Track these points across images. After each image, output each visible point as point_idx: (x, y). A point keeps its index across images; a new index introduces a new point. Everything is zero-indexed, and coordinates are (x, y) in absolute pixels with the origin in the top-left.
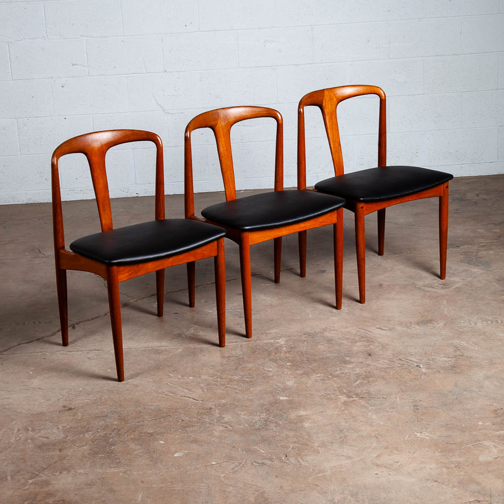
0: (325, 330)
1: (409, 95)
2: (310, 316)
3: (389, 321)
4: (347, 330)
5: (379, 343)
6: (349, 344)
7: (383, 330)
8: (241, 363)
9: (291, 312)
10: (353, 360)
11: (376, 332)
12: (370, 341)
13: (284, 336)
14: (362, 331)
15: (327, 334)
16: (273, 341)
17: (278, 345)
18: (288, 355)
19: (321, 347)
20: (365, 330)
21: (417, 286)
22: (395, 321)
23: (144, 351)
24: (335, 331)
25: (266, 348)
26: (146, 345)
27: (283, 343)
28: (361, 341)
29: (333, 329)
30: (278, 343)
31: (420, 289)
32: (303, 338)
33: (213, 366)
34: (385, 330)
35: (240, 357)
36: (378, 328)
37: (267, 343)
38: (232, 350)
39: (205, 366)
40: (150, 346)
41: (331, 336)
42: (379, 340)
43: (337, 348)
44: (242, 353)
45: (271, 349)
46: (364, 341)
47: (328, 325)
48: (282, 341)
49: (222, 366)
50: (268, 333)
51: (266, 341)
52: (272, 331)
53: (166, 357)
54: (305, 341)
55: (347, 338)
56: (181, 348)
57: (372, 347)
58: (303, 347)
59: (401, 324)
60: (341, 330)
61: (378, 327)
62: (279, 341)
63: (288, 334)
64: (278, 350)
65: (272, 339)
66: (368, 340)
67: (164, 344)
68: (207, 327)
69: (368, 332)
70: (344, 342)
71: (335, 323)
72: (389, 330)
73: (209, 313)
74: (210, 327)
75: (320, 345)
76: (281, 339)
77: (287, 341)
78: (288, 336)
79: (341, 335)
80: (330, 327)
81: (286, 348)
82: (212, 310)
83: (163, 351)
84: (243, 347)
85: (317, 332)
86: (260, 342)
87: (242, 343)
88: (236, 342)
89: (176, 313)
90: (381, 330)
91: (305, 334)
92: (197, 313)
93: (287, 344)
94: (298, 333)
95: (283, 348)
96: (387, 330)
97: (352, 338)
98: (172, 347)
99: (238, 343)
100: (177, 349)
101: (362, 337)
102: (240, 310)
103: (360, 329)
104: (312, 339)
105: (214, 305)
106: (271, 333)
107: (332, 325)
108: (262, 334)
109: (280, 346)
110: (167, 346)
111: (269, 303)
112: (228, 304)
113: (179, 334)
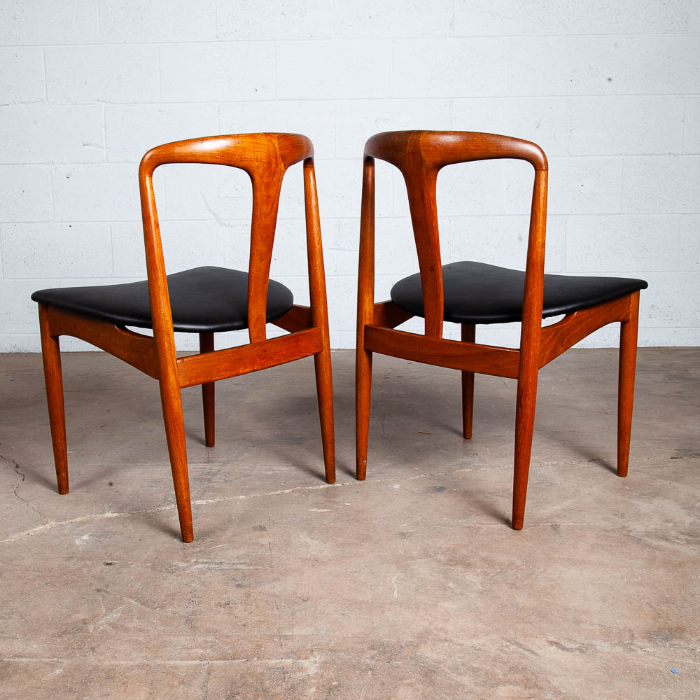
0: (422, 637)
2: (396, 594)
3: (578, 622)
4: (475, 641)
5: (557, 693)
6: (479, 689)
7: (563, 649)
9: (355, 582)
12: (532, 682)
13: (321, 649)
14: (513, 648)
15: (428, 653)
16: (289, 661)
17: (299, 675)
19: (407, 695)
20: (520, 646)
21: (632, 534)
22: (592, 624)
24: (446, 644)
25: (267, 684)
27: (312, 671)
28: (509, 682)
29: (442, 635)
30: (301, 669)
31: (639, 541)
32: (366, 660)
34: (568, 650)
36: (552, 643)
37: (273, 669)
38: (182, 682)
41: (435, 657)
42: (555, 682)
45: (278, 690)
46: (516, 684)
47: (431, 624)
50: (286, 637)
51: (272, 662)
52: (298, 631)
53: (13, 690)
54: (368, 669)
55: (474, 670)
56: (66, 662)
59: (606, 634)
60: (460, 642)
61: (552, 639)
62: (306, 663)
63: (332, 644)
65: (290, 657)
66: (528, 680)
67: (35, 647)
68: (156, 605)
69: (526, 653)
70: (466, 683)
71: (448, 620)
72: (581, 651)
73: (177, 569)
74: (162, 607)
75: (404, 685)
76: (312, 659)
77: (324, 665)
78: (331, 650)
79: (460, 657)
80: (436, 629)
81: (318, 688)
82: (186, 562)
83: (16, 671)
84: (213, 674)
85: (403, 644)
86: (258, 663)
87: (215, 662)
88: (202, 658)
89: (110, 564)
90: (560, 651)
91: (372, 648)
92: (153, 568)
93: (321, 676)
94: (357, 643)
95: (310, 687)
96: (576, 649)
97: (488, 668)
98: (46, 660)
99: (205, 662)
100: (53, 666)
101: (511, 669)
102: (246, 568)
103: (508, 643)
104: (388, 665)
105: (198, 549)
106: (292, 637)
107: (440, 625)
108: (272, 637)
109: (304, 681)
110: (36, 656)
111: (313, 553)
112: (227, 549)
113: (85, 622)
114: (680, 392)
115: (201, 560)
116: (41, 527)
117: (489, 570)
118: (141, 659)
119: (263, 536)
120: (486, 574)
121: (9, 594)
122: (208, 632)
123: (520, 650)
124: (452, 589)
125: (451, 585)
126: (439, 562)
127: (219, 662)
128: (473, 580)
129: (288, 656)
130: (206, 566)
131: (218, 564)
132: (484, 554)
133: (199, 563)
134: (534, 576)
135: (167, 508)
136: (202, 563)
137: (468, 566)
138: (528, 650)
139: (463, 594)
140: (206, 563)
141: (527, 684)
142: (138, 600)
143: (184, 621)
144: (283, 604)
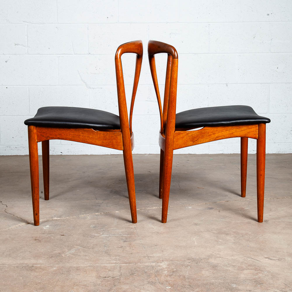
0: (210, 256)
1: (286, 83)
2: (196, 243)
3: (277, 252)
4: (232, 257)
5: (269, 272)
6: (236, 271)
7: (271, 259)
8: (116, 284)
9: (177, 239)
10: (240, 287)
11: (264, 261)
12: (258, 269)
13: (167, 260)
14: (249, 259)
15: (213, 261)
17: (159, 268)
18: (169, 278)
19: (206, 272)
20: (253, 259)
22: (284, 252)
23: (17, 267)
24: (220, 258)
25: (146, 270)
26: (22, 262)
27: (164, 266)
28: (248, 269)
29: (218, 256)
30: (159, 266)
32: (187, 263)
33: (85, 285)
34: (273, 260)
35: (117, 278)
36: (266, 258)
37: (148, 266)
38: (110, 271)
39: (77, 285)
40: (26, 263)
41: (216, 262)
42: (268, 269)
43: (223, 274)
44: (119, 274)
45: (151, 272)
46: (251, 269)
47: (213, 252)
48: (164, 265)
49: (95, 286)
50: (151, 257)
51: (147, 264)
53: (38, 274)
54: (188, 266)
55: (233, 266)
56: (57, 266)
57: (260, 275)
58: (186, 272)
59: (290, 255)
60: (226, 258)
61: (266, 256)
62: (161, 264)
63: (171, 259)
64: (158, 273)
65: (154, 263)
66: (256, 268)
67: (40, 261)
68: (90, 248)
69: (255, 261)
70: (230, 269)
71: (220, 251)
72: (278, 260)
73: (95, 236)
74: (93, 248)
75: (204, 270)
76: (163, 263)
77: (169, 265)
78: (171, 260)
79: (227, 262)
80: (215, 254)
81: (168, 271)
82: (98, 234)
83: (36, 269)
84: (122, 268)
85: (202, 258)
86: (141, 264)
87: (122, 264)
88: (116, 263)
89: (63, 235)
90: (270, 260)
91: (189, 260)
92: (84, 236)
93: (169, 268)
94: (182, 258)
95: (165, 271)
96: (276, 260)
97: (239, 265)
98: (48, 265)
99: (118, 265)
100: (52, 267)
101: (249, 265)
102: (126, 236)
103: (247, 258)
104: (196, 265)
105: (102, 230)
106: (153, 257)
107: (217, 253)
108: (144, 257)
109: (162, 269)
110: (43, 264)
111: (156, 230)
112: (116, 229)
113: (59, 253)
115: (105, 233)
117: (237, 236)
118: (89, 264)
120: (236, 237)
122: (116, 256)
123: (252, 260)
124: (221, 242)
125: (220, 240)
126: (214, 233)
127: (123, 264)
128: (230, 239)
129: (153, 262)
130: (108, 235)
131: (113, 234)
132: (234, 230)
133: (104, 234)
134: (257, 237)
135: (82, 216)
136: (106, 234)
137: (227, 234)
138: (256, 260)
139: (226, 243)
140: (108, 234)
141: (256, 269)
142: (81, 246)
143: (104, 252)
144: (147, 247)
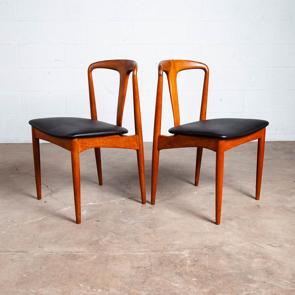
0: (222, 244)
1: (257, 90)
2: (208, 229)
4: (241, 245)
5: (275, 260)
6: (247, 260)
7: (273, 246)
8: (149, 275)
9: (191, 226)
10: (255, 278)
11: (269, 249)
12: (265, 257)
13: (188, 248)
14: (255, 246)
15: (226, 249)
16: (177, 252)
17: (182, 257)
18: (192, 269)
19: (223, 262)
20: (258, 246)
21: (287, 208)
22: (281, 238)
23: (63, 255)
24: (231, 246)
25: (172, 260)
26: (66, 250)
27: (187, 255)
28: (257, 257)
29: (229, 243)
30: (182, 255)
31: (290, 210)
32: (204, 251)
33: (122, 277)
34: (275, 247)
35: (148, 268)
36: (269, 245)
37: (172, 255)
38: (141, 260)
39: (115, 277)
40: (70, 251)
41: (229, 250)
42: (273, 257)
43: (237, 263)
44: (150, 264)
45: (177, 261)
46: (260, 258)
47: (224, 239)
48: (186, 253)
49: (131, 277)
50: (173, 244)
51: (171, 253)
52: (176, 242)
53: (81, 263)
54: (206, 254)
55: (244, 254)
56: (96, 254)
57: (269, 264)
58: (206, 261)
59: (287, 241)
60: (236, 245)
61: (268, 243)
62: (184, 253)
63: (190, 246)
64: (182, 262)
65: (177, 251)
66: (263, 256)
67: (82, 249)
68: (122, 235)
69: (261, 248)
70: (242, 258)
71: (229, 238)
72: (279, 247)
73: (124, 222)
74: (124, 235)
75: (221, 259)
76: (185, 251)
77: (190, 253)
78: (191, 248)
79: (238, 250)
80: (226, 241)
81: (191, 261)
82: (127, 220)
83: (79, 257)
84: (151, 257)
85: (216, 246)
86: (166, 253)
87: (151, 253)
88: (145, 252)
89: (98, 221)
90: (272, 247)
91: (205, 247)
92: (115, 222)
93: (190, 257)
94: (199, 246)
95: (188, 260)
96: (277, 246)
97: (248, 253)
98: (89, 254)
99: (147, 253)
100: (92, 256)
101: (257, 253)
102: (150, 221)
103: (253, 245)
104: (212, 253)
105: (129, 215)
106: (176, 244)
107: (227, 240)
108: (168, 245)
109: (185, 259)
110: (84, 252)
111: (173, 216)
112: (140, 215)
113: (97, 241)
114: (291, 158)
115: (132, 219)
116: (66, 208)
117: (239, 221)
118: (123, 253)
119: (152, 210)
120: (238, 222)
121: (65, 232)
122: (144, 243)
123: (258, 247)
124: (228, 228)
125: (227, 226)
127: (152, 253)
128: (234, 224)
129: (176, 250)
130: (135, 221)
131: (139, 220)
133: (132, 220)
134: (256, 223)
135: (112, 201)
136: (133, 220)
137: (231, 220)
138: (261, 247)
139: (232, 229)
140: (134, 220)
141: (263, 258)
142: (115, 233)
143: (134, 240)
144: (168, 234)
